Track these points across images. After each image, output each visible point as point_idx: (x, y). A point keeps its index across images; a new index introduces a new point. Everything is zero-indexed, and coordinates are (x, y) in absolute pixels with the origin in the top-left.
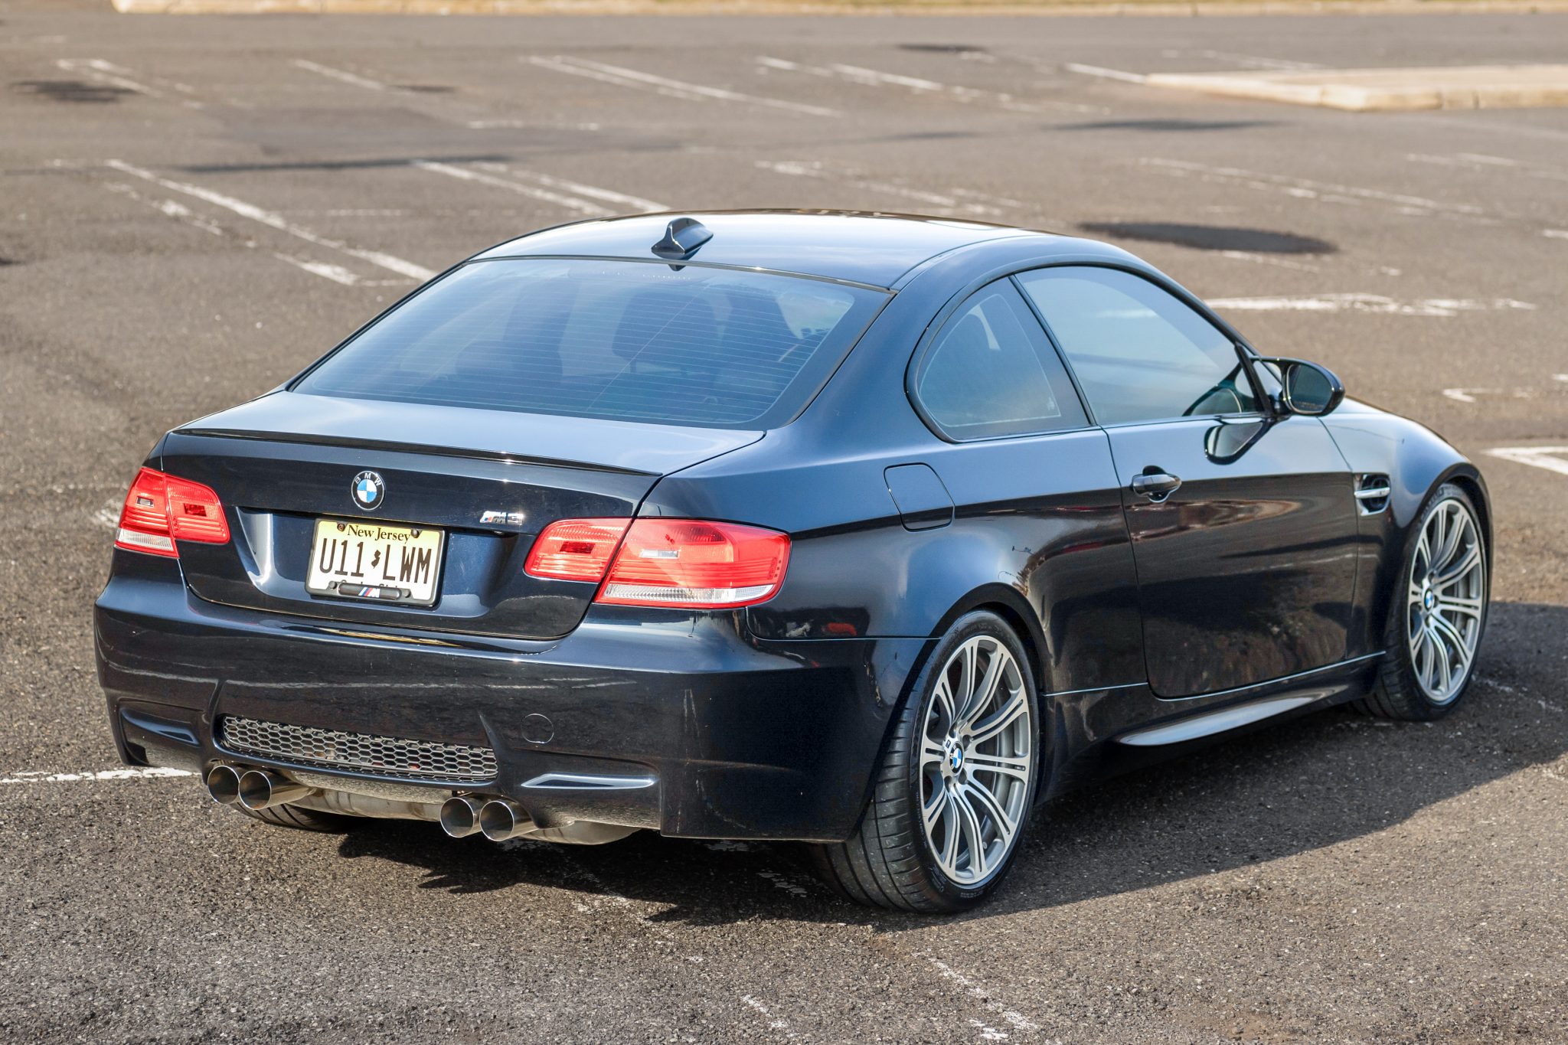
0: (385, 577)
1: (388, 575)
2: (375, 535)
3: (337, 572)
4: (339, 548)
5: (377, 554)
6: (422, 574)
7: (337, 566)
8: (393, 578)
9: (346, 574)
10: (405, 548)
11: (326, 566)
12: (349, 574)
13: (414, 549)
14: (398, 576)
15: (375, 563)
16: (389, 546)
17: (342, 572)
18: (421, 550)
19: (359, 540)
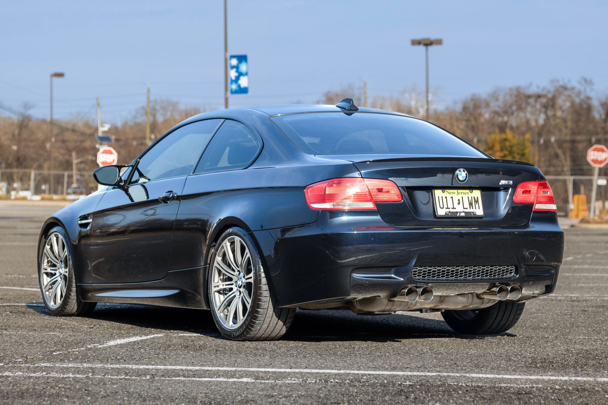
0: (464, 208)
1: (465, 207)
2: (456, 193)
3: (446, 208)
4: (444, 200)
5: (459, 200)
6: (477, 206)
7: (445, 206)
8: (467, 209)
9: (449, 208)
10: (468, 197)
11: (442, 207)
12: (451, 208)
13: (472, 197)
14: (468, 207)
15: (459, 204)
16: (462, 197)
17: (448, 208)
18: (474, 197)
19: (451, 196)
